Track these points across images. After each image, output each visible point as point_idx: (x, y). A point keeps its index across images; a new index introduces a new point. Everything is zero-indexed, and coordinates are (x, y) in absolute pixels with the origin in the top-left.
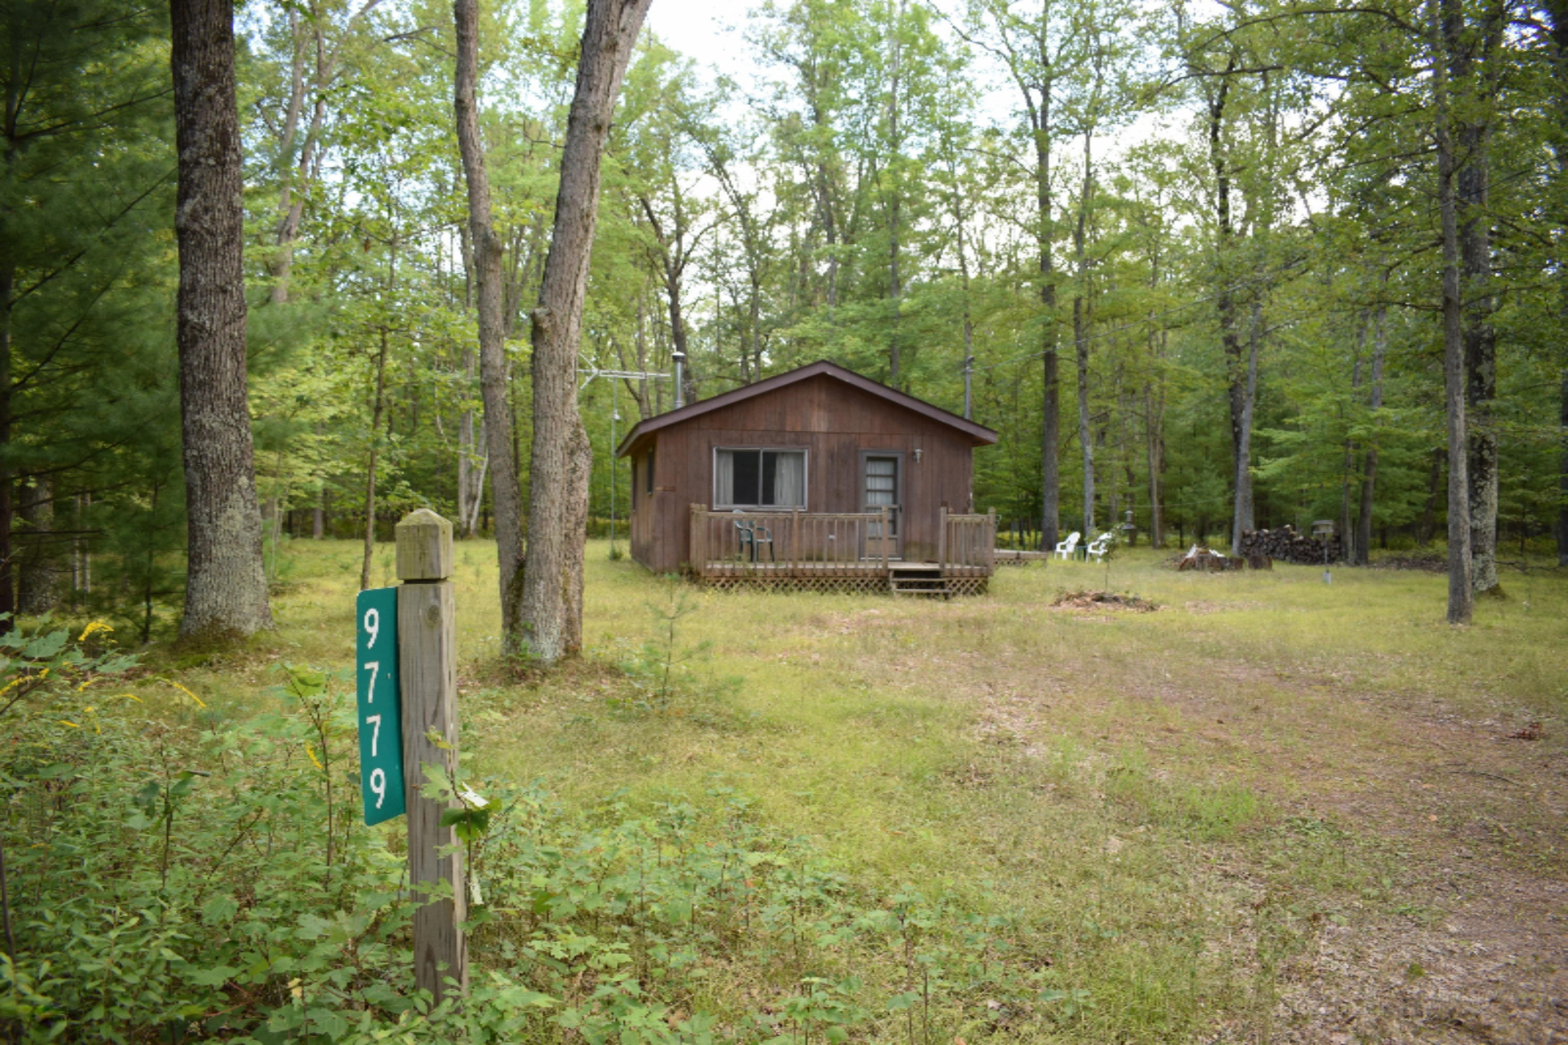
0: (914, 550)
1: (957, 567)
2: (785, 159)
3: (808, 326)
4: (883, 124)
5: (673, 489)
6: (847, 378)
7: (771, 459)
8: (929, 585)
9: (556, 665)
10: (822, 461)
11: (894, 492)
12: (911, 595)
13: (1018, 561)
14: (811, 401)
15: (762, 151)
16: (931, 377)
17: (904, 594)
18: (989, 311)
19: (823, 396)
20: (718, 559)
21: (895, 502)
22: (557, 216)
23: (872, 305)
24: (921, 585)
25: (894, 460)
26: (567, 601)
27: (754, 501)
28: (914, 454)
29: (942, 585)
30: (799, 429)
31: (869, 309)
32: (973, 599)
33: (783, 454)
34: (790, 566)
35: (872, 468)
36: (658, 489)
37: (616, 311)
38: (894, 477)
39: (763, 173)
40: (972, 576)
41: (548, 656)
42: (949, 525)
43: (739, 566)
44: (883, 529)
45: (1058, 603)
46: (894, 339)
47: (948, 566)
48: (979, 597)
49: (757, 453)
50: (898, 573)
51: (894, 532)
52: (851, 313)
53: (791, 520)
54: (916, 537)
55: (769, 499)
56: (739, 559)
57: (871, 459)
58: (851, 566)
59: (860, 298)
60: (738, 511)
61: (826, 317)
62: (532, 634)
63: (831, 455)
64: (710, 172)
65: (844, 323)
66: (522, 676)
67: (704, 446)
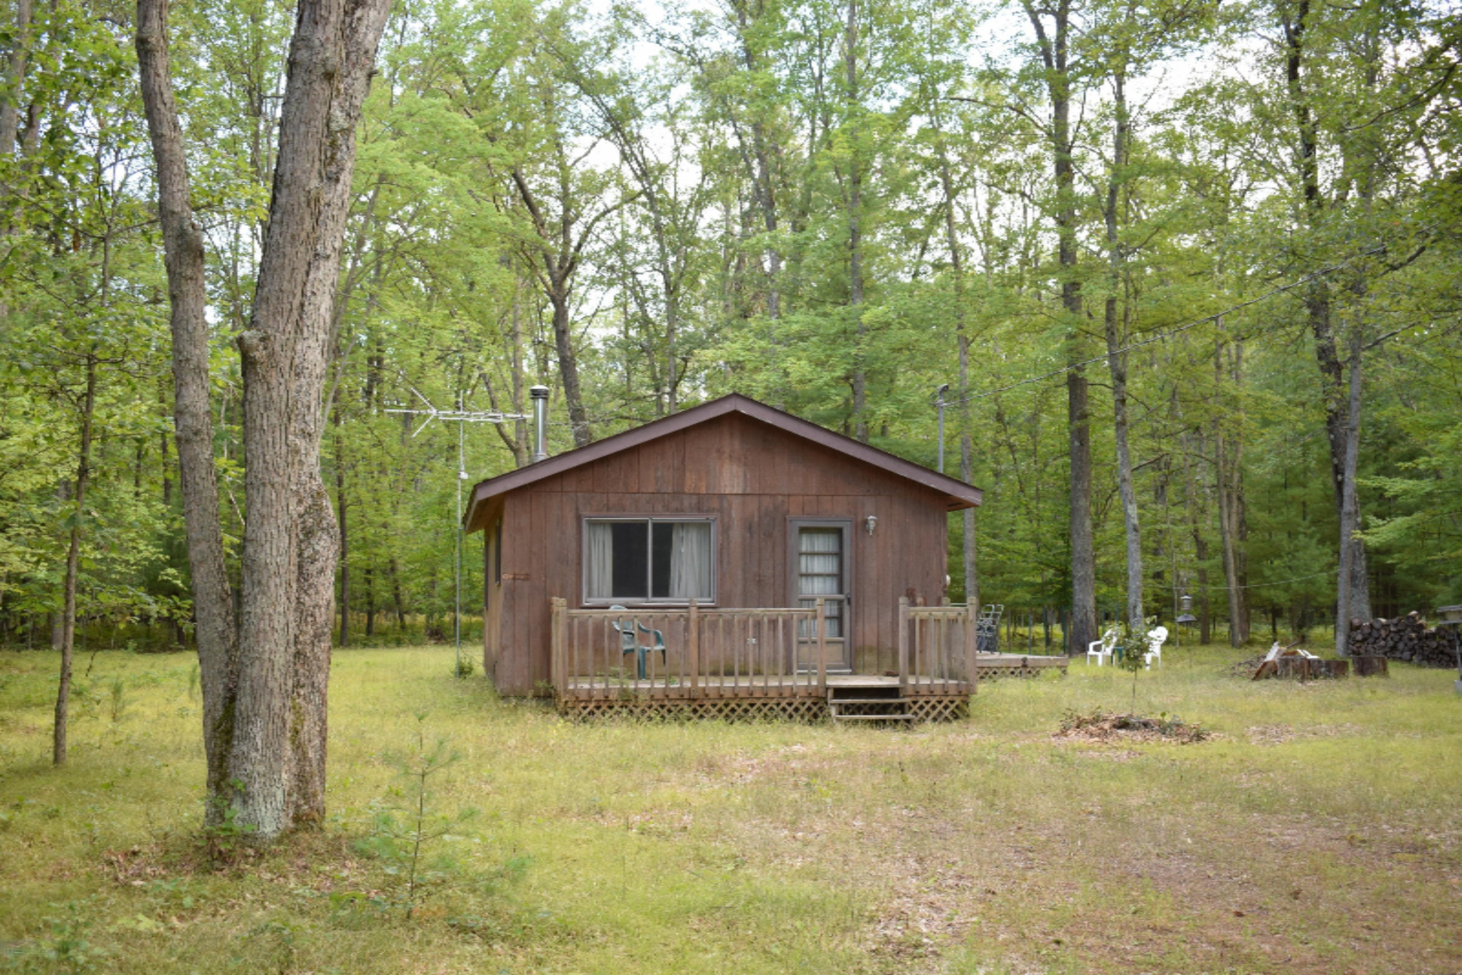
0: (869, 658)
1: (925, 681)
2: (710, 117)
3: (737, 346)
4: (838, 67)
5: (527, 577)
6: (769, 418)
7: (664, 533)
8: (884, 709)
9: (279, 842)
10: (736, 534)
11: (839, 576)
12: (856, 722)
13: (1025, 670)
14: (720, 452)
15: (682, 107)
16: (908, 414)
17: (846, 723)
18: (988, 322)
19: (737, 444)
20: (584, 675)
21: (841, 591)
22: (274, 199)
23: (825, 315)
24: (872, 709)
25: (839, 532)
26: (298, 747)
27: (642, 593)
28: (866, 522)
29: (901, 708)
30: (703, 491)
31: (819, 320)
32: (944, 727)
33: (682, 525)
34: (688, 684)
35: (806, 543)
36: (506, 577)
37: (475, 328)
38: (839, 555)
39: (684, 139)
40: (946, 694)
41: (269, 829)
42: (911, 623)
43: (614, 685)
44: (824, 630)
45: (1064, 732)
46: (857, 361)
47: (912, 681)
48: (955, 723)
49: (643, 526)
50: (840, 692)
51: (841, 634)
52: (795, 327)
53: (687, 620)
54: (871, 639)
55: (662, 588)
56: (616, 675)
57: (804, 530)
58: (773, 683)
59: (812, 304)
60: (618, 606)
61: (762, 334)
62: (246, 798)
63: (749, 527)
64: (606, 136)
65: (787, 340)
66: (224, 858)
67: (570, 516)
